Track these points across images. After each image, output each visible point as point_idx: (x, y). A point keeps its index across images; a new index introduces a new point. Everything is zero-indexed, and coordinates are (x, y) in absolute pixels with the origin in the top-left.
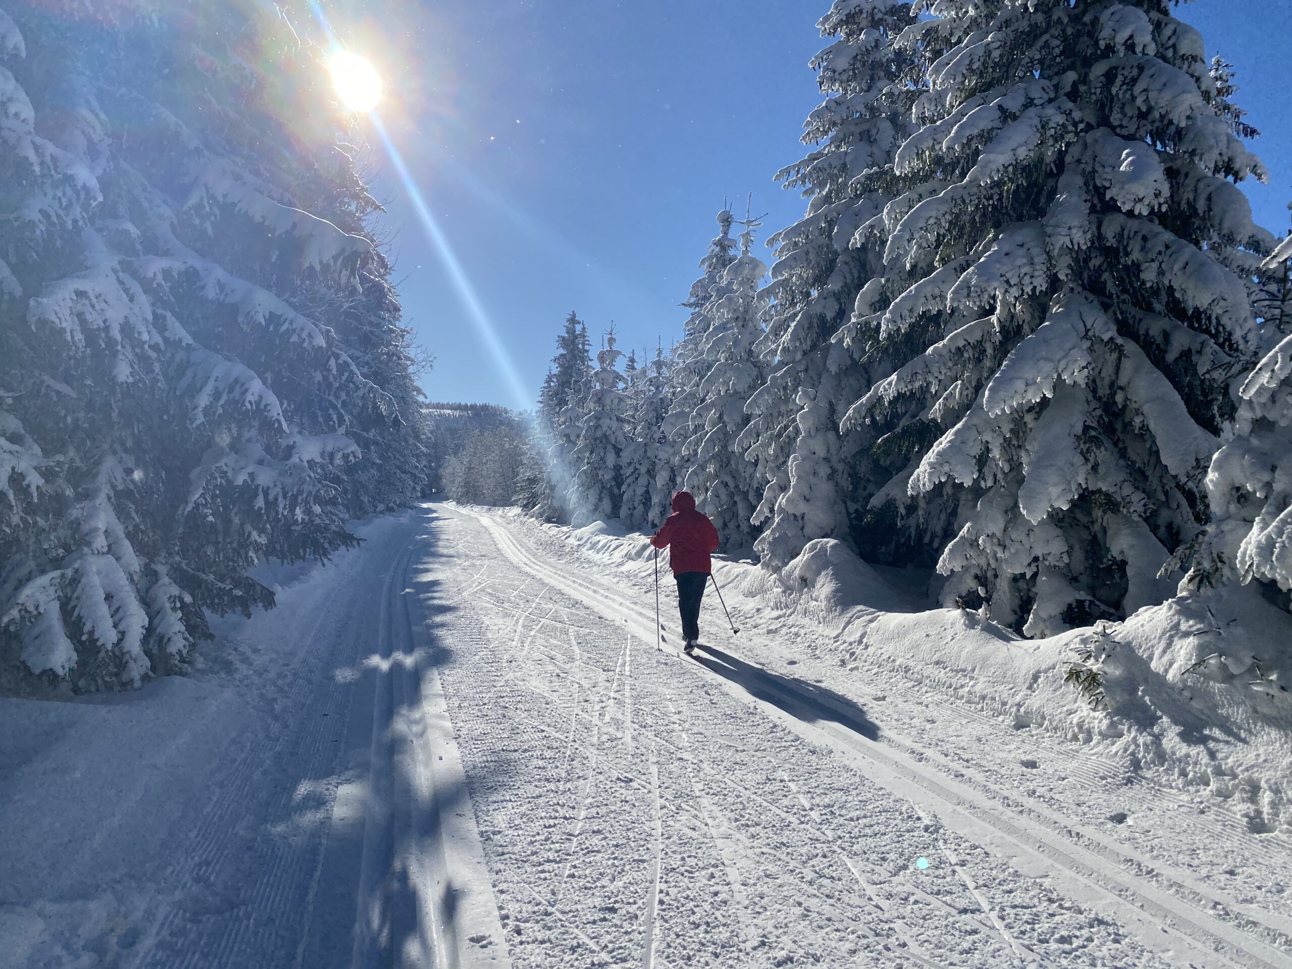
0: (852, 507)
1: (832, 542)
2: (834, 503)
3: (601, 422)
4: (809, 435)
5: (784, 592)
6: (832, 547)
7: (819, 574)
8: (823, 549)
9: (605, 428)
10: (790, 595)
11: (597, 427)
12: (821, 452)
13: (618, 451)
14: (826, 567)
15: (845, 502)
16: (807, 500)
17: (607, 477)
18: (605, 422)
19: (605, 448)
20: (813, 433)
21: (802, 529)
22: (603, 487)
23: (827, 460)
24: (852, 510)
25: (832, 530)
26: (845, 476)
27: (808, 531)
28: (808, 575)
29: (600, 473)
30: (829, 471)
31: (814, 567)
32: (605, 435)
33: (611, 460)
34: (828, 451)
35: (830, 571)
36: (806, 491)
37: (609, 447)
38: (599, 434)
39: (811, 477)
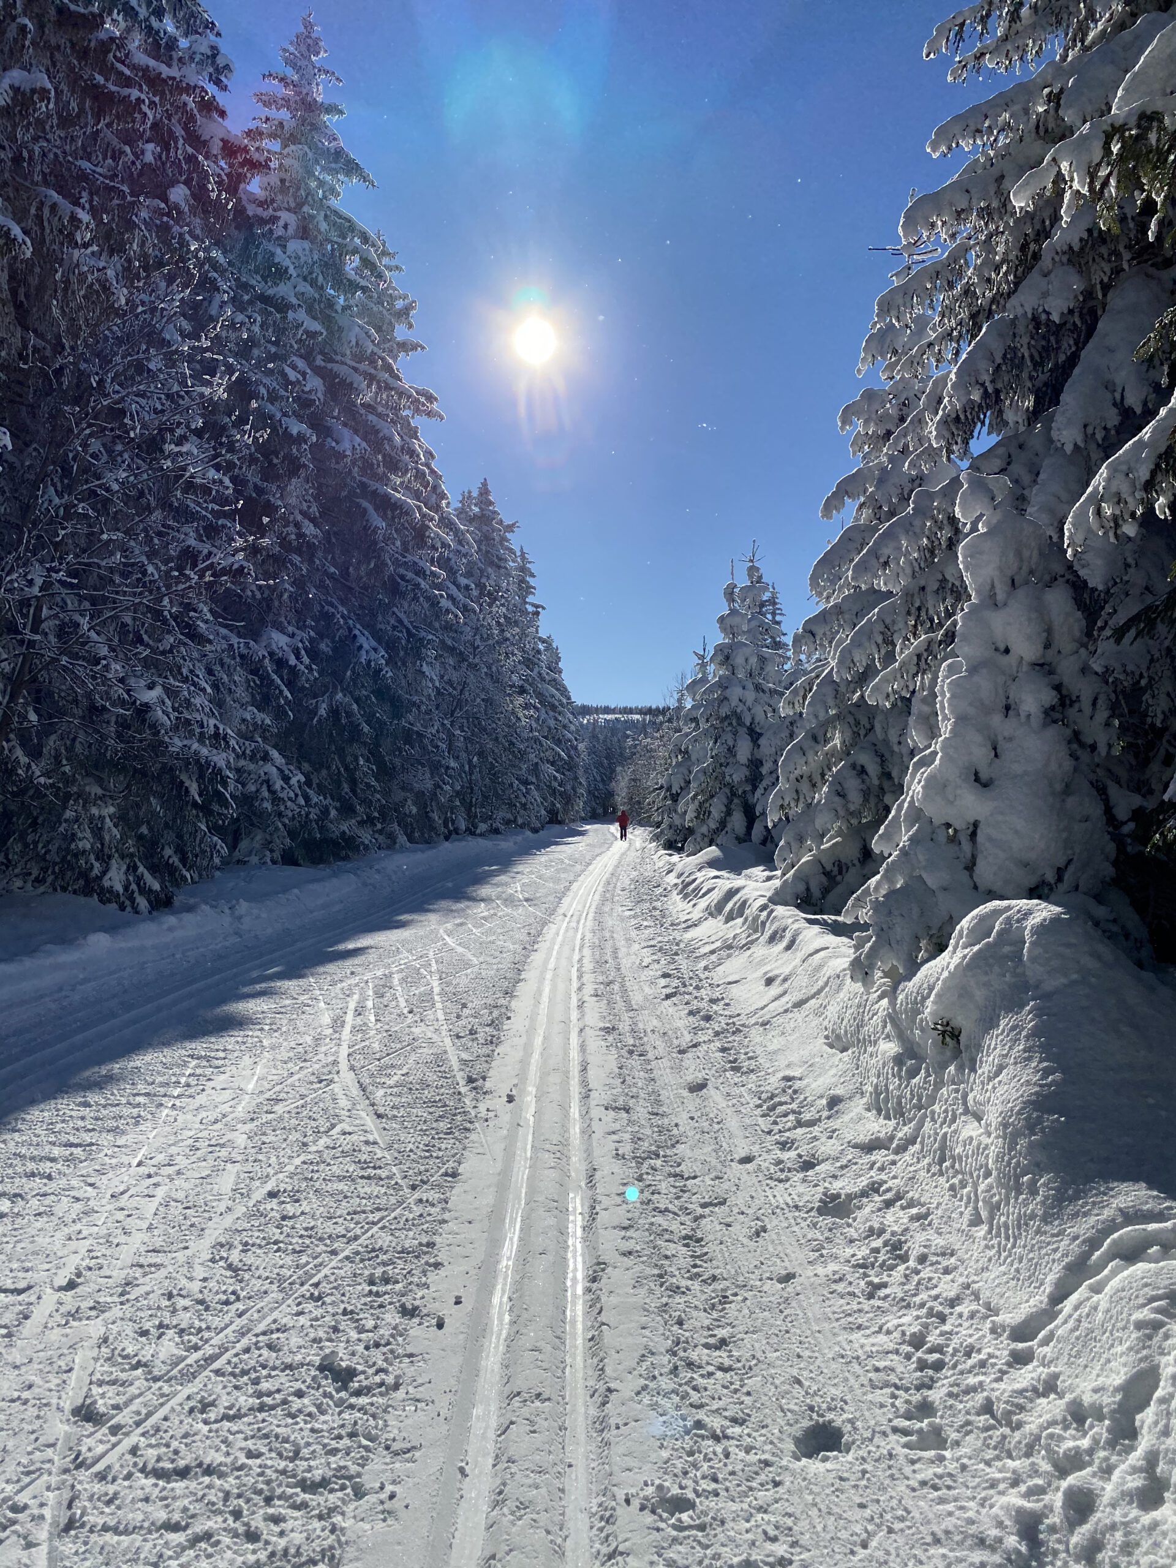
0: (1125, 803)
1: (1042, 911)
2: (1068, 790)
3: (728, 693)
4: (991, 601)
5: (898, 1060)
6: (1042, 930)
7: (989, 1023)
8: (1010, 937)
9: (734, 702)
10: (913, 1073)
11: (724, 699)
12: (1026, 649)
13: (755, 736)
14: (1014, 1005)
15: (1101, 791)
16: (981, 782)
17: (736, 778)
18: (735, 693)
19: (735, 733)
20: (1000, 596)
21: (970, 867)
22: (733, 794)
23: (1043, 668)
24: (1122, 812)
25: (1060, 873)
26: (1102, 715)
27: (985, 871)
28: (964, 1021)
29: (728, 771)
30: (1049, 697)
31: (979, 994)
32: (734, 713)
33: (744, 749)
34: (1047, 646)
35: (1026, 1018)
36: (980, 755)
37: (742, 731)
38: (724, 711)
39: (997, 719)
